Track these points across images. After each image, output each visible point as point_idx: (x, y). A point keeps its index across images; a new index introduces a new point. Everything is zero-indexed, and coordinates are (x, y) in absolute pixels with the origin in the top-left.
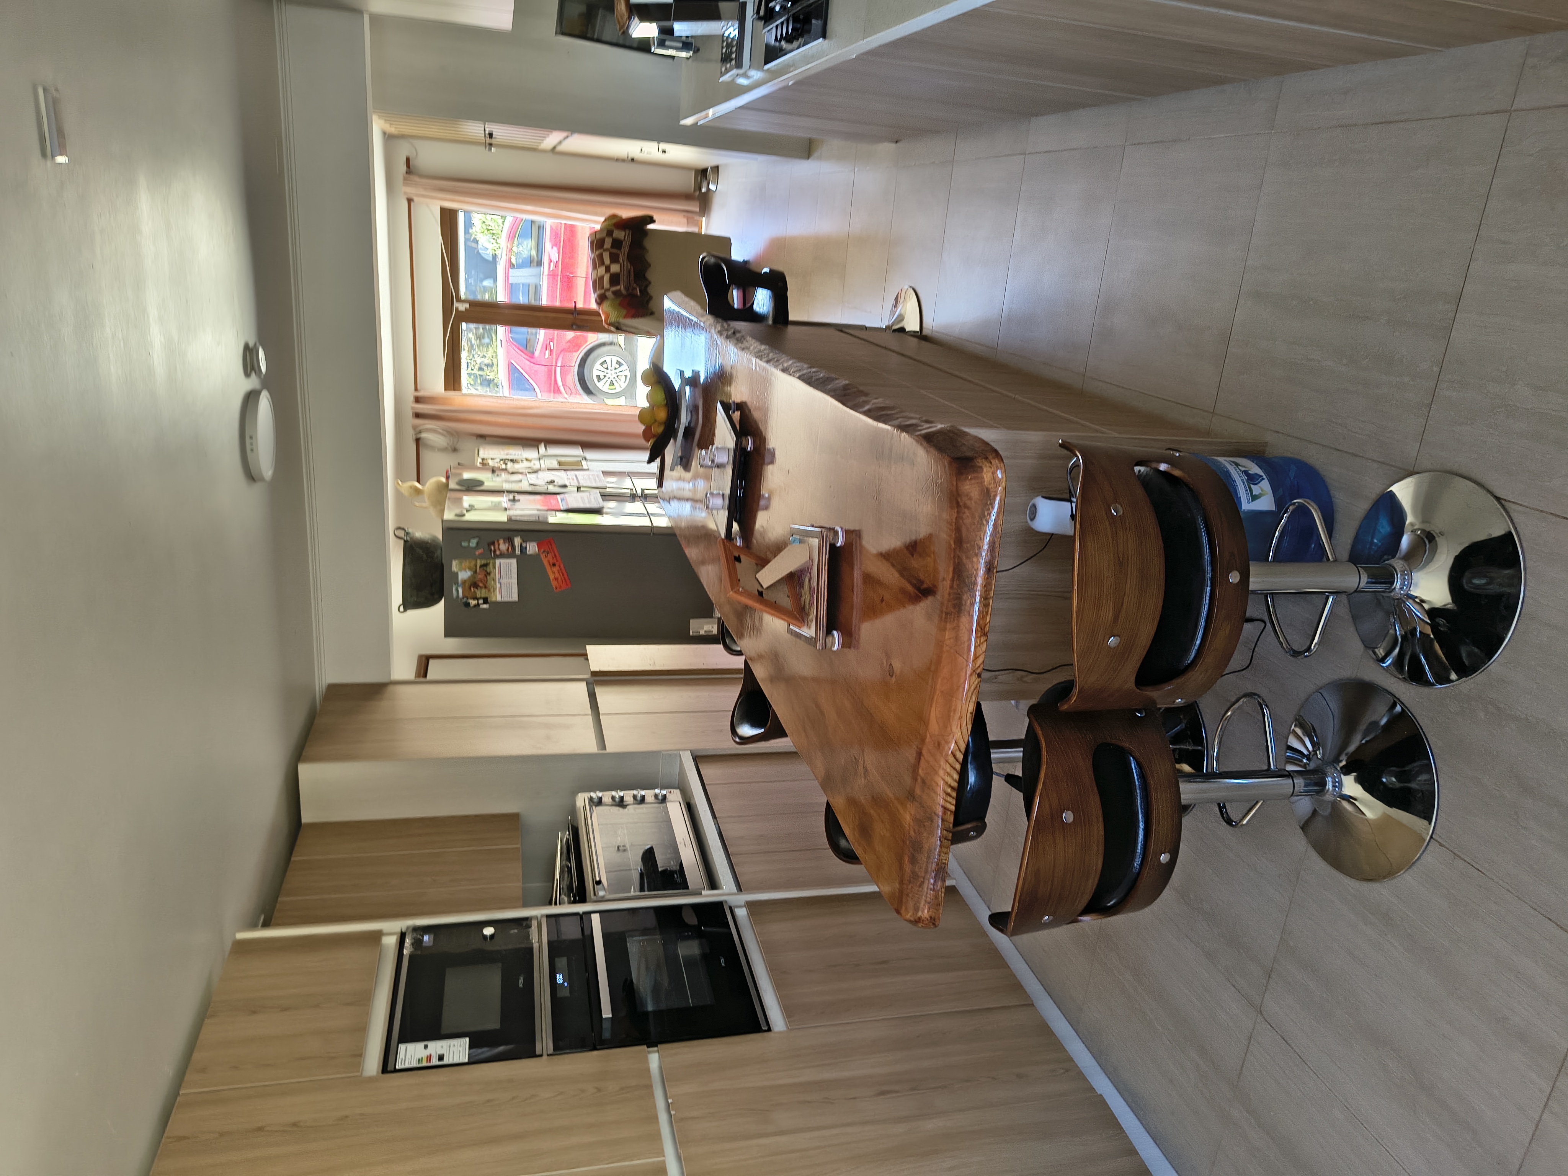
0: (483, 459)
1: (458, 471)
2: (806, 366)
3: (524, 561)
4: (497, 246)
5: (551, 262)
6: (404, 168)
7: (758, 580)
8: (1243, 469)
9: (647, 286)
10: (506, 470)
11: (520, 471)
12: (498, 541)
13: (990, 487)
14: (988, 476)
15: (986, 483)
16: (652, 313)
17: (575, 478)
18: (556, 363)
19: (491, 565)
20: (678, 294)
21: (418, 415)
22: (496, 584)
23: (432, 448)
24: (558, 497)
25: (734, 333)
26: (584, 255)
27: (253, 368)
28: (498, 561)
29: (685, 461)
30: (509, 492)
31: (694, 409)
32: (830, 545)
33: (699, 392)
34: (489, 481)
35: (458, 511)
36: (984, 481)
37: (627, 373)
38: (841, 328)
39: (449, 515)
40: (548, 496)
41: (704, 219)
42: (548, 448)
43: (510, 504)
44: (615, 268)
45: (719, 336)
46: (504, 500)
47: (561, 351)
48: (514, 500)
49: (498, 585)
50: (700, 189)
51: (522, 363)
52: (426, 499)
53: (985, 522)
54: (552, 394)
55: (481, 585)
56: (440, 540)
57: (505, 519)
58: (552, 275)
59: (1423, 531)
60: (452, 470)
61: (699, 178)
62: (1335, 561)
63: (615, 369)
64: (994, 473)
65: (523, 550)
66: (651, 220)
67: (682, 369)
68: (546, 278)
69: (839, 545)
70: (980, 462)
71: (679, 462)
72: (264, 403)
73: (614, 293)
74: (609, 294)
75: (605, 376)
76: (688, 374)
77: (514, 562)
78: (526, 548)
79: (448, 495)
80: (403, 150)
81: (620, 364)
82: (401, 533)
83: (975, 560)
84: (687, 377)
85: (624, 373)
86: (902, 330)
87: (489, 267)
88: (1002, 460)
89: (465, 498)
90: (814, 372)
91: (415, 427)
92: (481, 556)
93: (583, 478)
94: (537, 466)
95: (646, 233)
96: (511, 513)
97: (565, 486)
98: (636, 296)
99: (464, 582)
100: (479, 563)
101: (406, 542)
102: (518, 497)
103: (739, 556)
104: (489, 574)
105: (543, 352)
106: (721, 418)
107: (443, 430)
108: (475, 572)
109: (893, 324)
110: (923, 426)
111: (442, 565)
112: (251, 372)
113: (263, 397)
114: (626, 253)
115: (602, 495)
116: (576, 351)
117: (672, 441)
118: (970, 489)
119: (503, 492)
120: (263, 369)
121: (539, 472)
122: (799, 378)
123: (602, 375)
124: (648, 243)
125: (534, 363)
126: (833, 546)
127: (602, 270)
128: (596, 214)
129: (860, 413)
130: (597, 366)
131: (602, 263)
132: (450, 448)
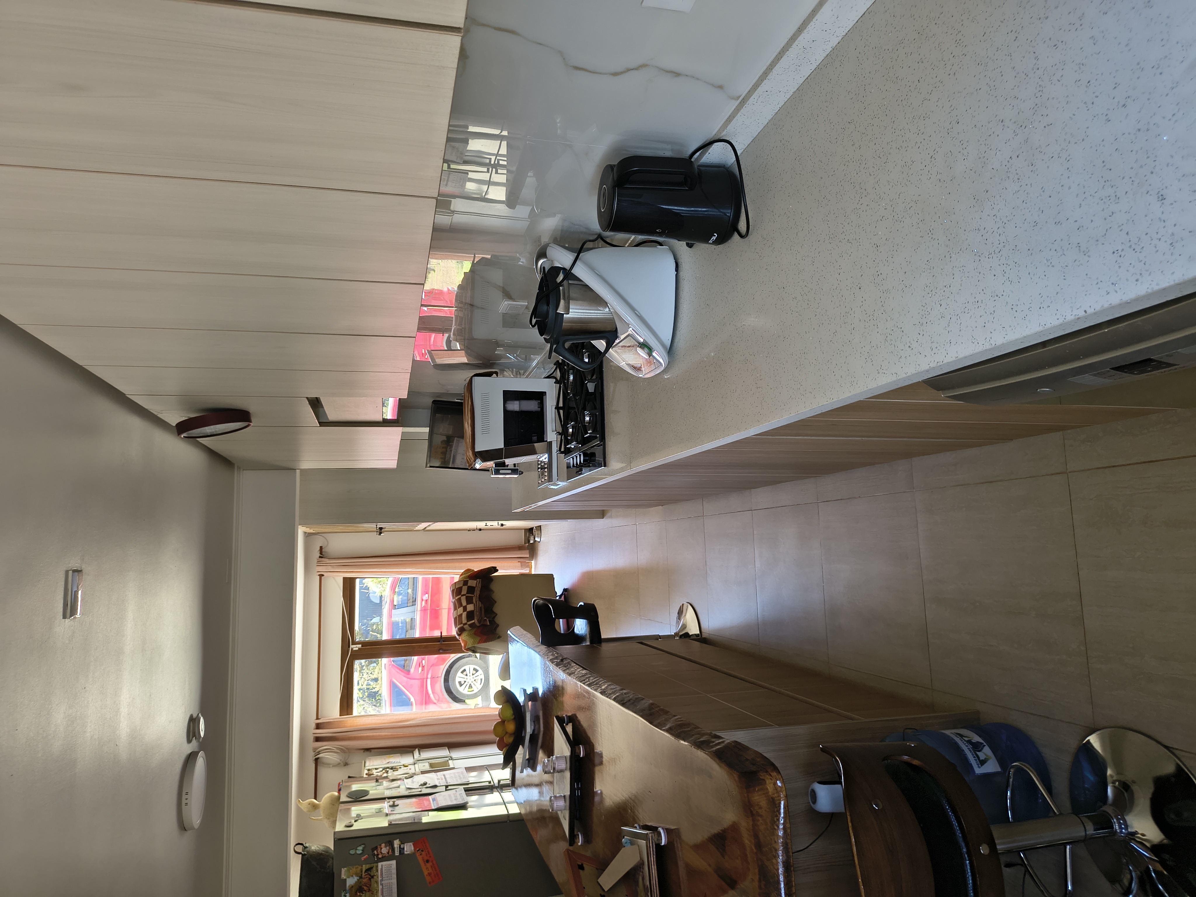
0: (369, 770)
1: (347, 784)
2: (618, 688)
3: (402, 859)
4: (383, 589)
5: (423, 600)
6: (318, 555)
7: (599, 884)
8: (966, 739)
9: (494, 617)
10: (386, 777)
11: (399, 777)
12: (380, 845)
13: (774, 796)
14: (771, 787)
15: (770, 794)
16: (499, 637)
17: (443, 777)
18: (427, 676)
19: (374, 869)
20: (518, 628)
21: (317, 739)
22: (378, 885)
23: (328, 765)
24: (430, 797)
25: (562, 660)
26: (447, 599)
27: (194, 735)
28: (380, 864)
29: (532, 763)
30: (389, 798)
31: (536, 719)
32: (656, 845)
33: (539, 704)
34: (373, 789)
35: (346, 822)
36: (769, 792)
37: (483, 677)
38: (641, 640)
39: (340, 827)
40: (421, 798)
41: (533, 562)
42: (421, 753)
43: (391, 809)
44: (470, 607)
45: (551, 663)
46: (385, 806)
47: (431, 667)
48: (394, 806)
49: (380, 887)
50: (529, 541)
51: (400, 681)
52: (321, 812)
53: (776, 828)
54: (424, 706)
55: (365, 888)
56: (331, 849)
57: (386, 824)
58: (424, 610)
59: (1119, 781)
60: (344, 783)
61: (528, 534)
62: (1061, 814)
63: (473, 675)
64: (775, 784)
65: (401, 850)
66: (495, 570)
67: (525, 688)
68: (419, 613)
69: (663, 844)
70: (762, 775)
71: (527, 766)
72: (200, 762)
73: (470, 625)
74: (466, 627)
75: (465, 682)
76: (529, 691)
77: (394, 862)
78: (404, 848)
79: (340, 808)
80: (319, 542)
81: (477, 671)
82: (299, 849)
83: (774, 861)
84: (529, 693)
85: (479, 678)
86: (687, 635)
87: (376, 608)
88: (779, 772)
89: (353, 808)
90: (625, 694)
91: (315, 750)
92: (366, 862)
93: (450, 777)
94: (412, 771)
95: (491, 579)
96: (391, 818)
97: (435, 786)
98: (487, 625)
99: (352, 887)
100: (364, 867)
101: (303, 855)
102: (397, 802)
103: (582, 864)
104: (373, 877)
105: (416, 669)
106: (558, 730)
107: (338, 748)
108: (361, 877)
109: (679, 631)
110: (713, 742)
111: (333, 874)
112: (193, 738)
113: (199, 758)
114: (478, 596)
115: (466, 790)
116: (443, 664)
117: (521, 747)
118: (759, 799)
119: (384, 799)
120: (202, 734)
121: (415, 776)
122: (614, 700)
123: (462, 681)
124: (494, 586)
125: (410, 679)
126: (658, 846)
127: (460, 610)
128: (455, 568)
129: (663, 730)
130: (459, 674)
131: (461, 605)
132: (342, 764)
